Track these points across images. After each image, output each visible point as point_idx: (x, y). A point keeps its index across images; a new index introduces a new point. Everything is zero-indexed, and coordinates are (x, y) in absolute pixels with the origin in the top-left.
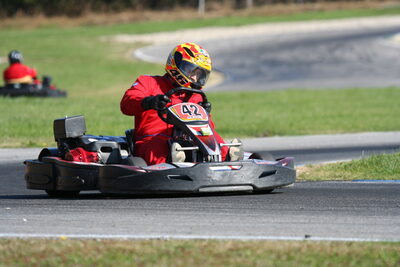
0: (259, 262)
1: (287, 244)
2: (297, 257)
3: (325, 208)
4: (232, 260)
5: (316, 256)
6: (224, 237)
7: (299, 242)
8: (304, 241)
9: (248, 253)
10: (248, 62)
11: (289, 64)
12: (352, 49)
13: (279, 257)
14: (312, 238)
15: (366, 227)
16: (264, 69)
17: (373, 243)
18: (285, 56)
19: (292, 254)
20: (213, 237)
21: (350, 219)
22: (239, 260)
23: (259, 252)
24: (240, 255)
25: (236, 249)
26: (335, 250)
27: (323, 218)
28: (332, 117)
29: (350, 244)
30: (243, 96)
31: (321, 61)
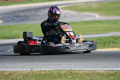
0: (18, 77)
1: (26, 71)
2: (30, 75)
3: (37, 60)
4: (10, 77)
5: (35, 75)
6: (7, 70)
7: (30, 71)
8: (31, 70)
9: (15, 74)
10: (10, 16)
11: (23, 17)
12: (41, 12)
13: (24, 75)
14: (33, 69)
15: (49, 66)
16: (15, 18)
17: (52, 70)
18: (21, 14)
19: (28, 75)
20: (3, 70)
21: (44, 63)
22: (12, 77)
23: (18, 74)
24: (12, 75)
25: (11, 73)
26: (41, 73)
27: (36, 63)
28: (37, 32)
29: (45, 71)
30: (9, 27)
31: (32, 16)
